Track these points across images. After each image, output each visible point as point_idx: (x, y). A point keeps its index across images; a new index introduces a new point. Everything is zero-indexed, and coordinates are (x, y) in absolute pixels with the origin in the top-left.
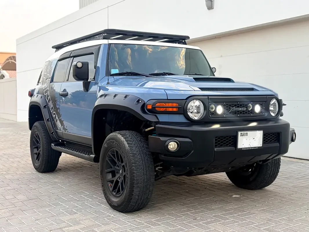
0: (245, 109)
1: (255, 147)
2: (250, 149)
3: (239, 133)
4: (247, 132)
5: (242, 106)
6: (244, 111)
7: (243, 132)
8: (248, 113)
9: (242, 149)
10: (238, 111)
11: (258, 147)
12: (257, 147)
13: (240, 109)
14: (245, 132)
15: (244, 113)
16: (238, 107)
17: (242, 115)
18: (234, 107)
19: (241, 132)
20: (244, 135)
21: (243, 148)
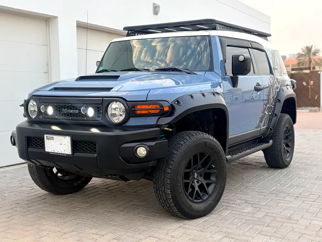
0: (77, 112)
1: (64, 154)
2: (58, 154)
3: (45, 136)
4: (53, 136)
5: (75, 108)
6: (77, 114)
7: (48, 136)
8: (82, 116)
9: (49, 152)
10: (71, 114)
11: (67, 154)
12: (65, 154)
13: (72, 111)
14: (50, 136)
15: (72, 115)
16: (71, 109)
17: (74, 118)
18: (65, 108)
19: (47, 136)
20: (50, 139)
21: (51, 152)
